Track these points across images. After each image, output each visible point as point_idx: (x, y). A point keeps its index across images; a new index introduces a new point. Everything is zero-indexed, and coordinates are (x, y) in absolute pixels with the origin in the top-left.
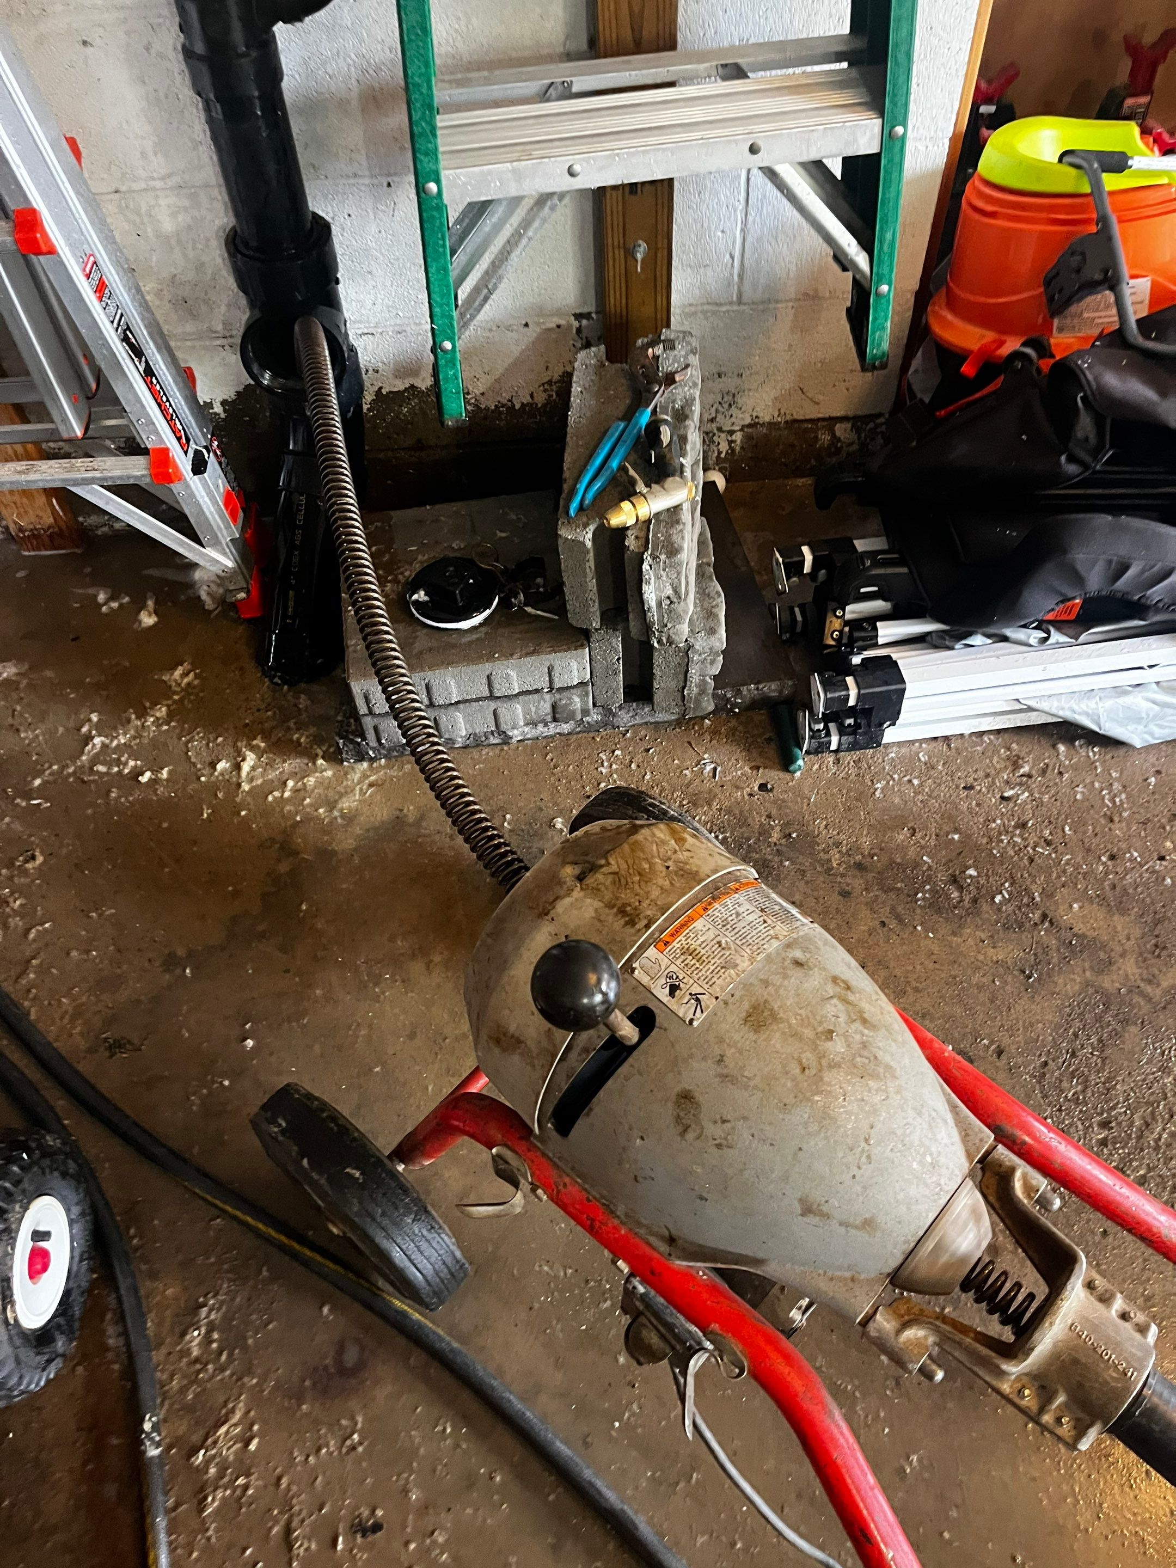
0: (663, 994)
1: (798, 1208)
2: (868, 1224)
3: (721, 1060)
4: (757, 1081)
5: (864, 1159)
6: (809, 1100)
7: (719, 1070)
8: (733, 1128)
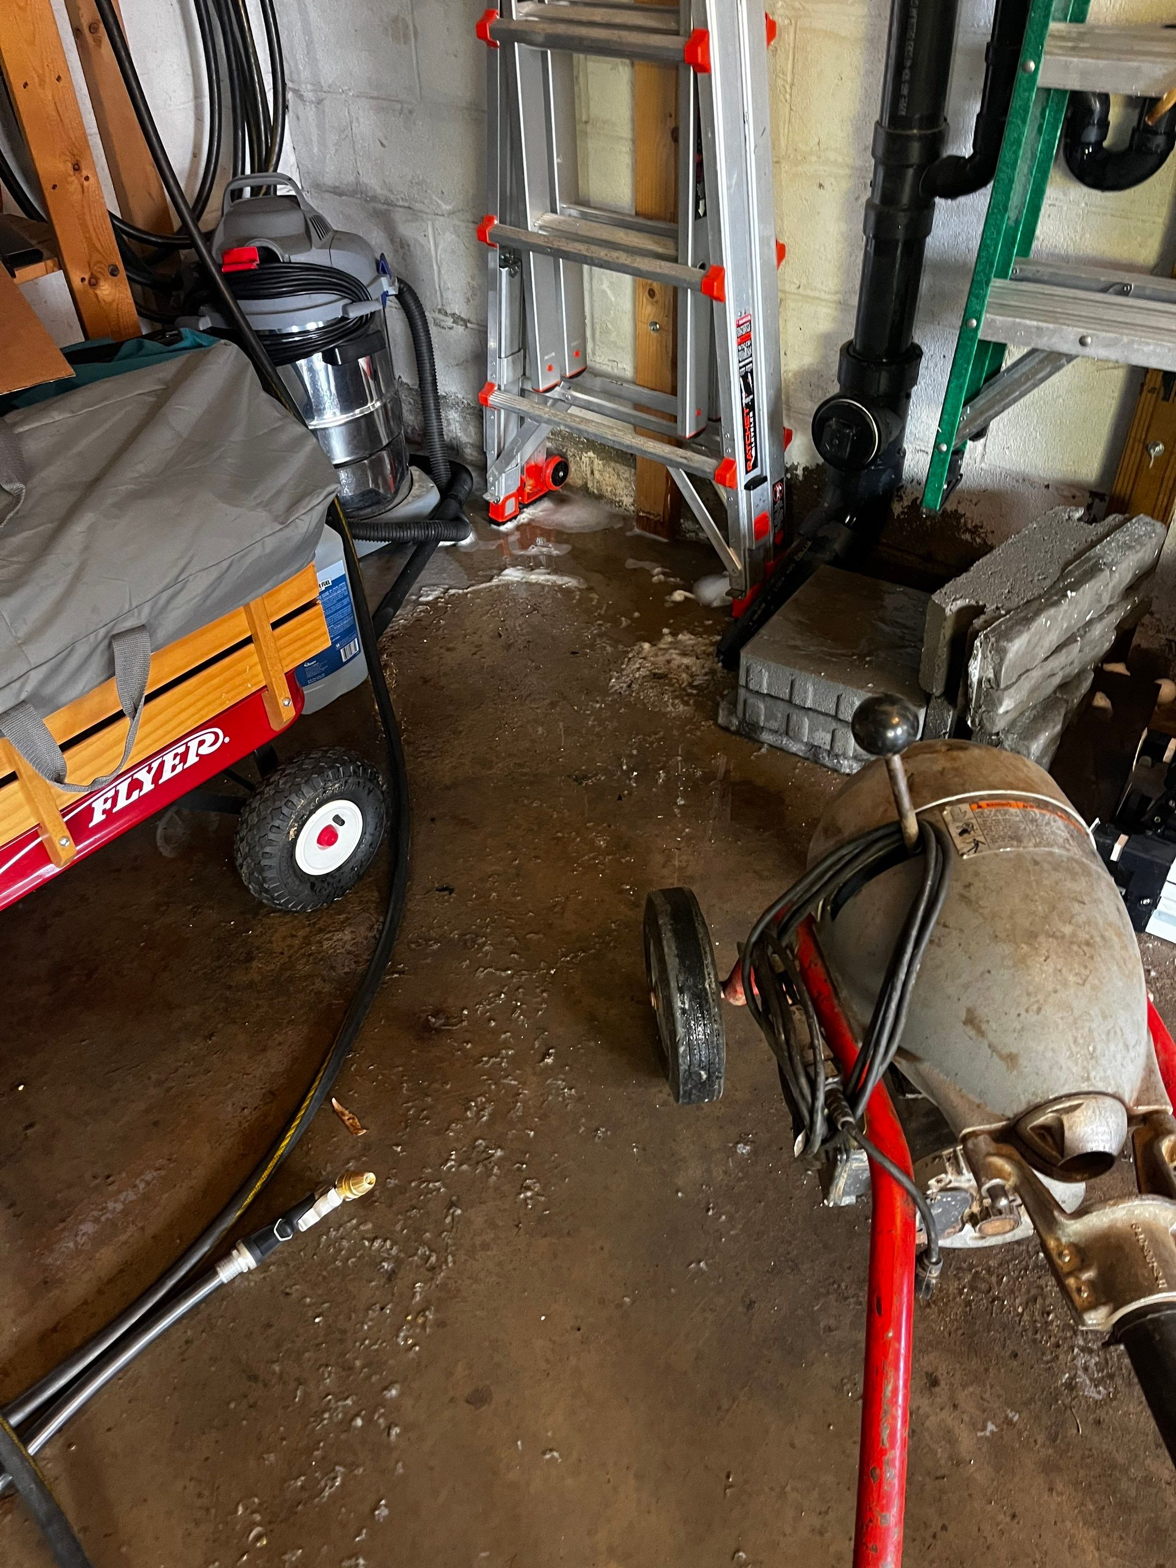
0: (954, 831)
1: (963, 1015)
2: (1011, 1059)
3: (968, 886)
4: (986, 911)
5: (1035, 1007)
6: (1015, 943)
7: (963, 892)
8: (949, 933)
